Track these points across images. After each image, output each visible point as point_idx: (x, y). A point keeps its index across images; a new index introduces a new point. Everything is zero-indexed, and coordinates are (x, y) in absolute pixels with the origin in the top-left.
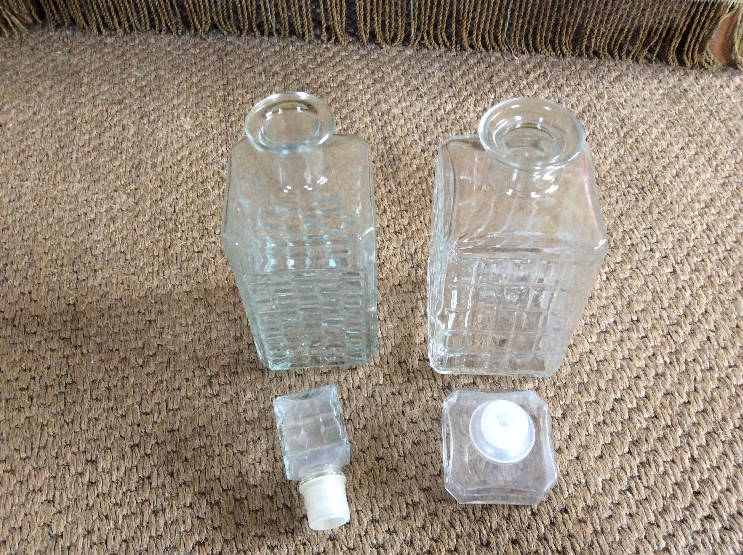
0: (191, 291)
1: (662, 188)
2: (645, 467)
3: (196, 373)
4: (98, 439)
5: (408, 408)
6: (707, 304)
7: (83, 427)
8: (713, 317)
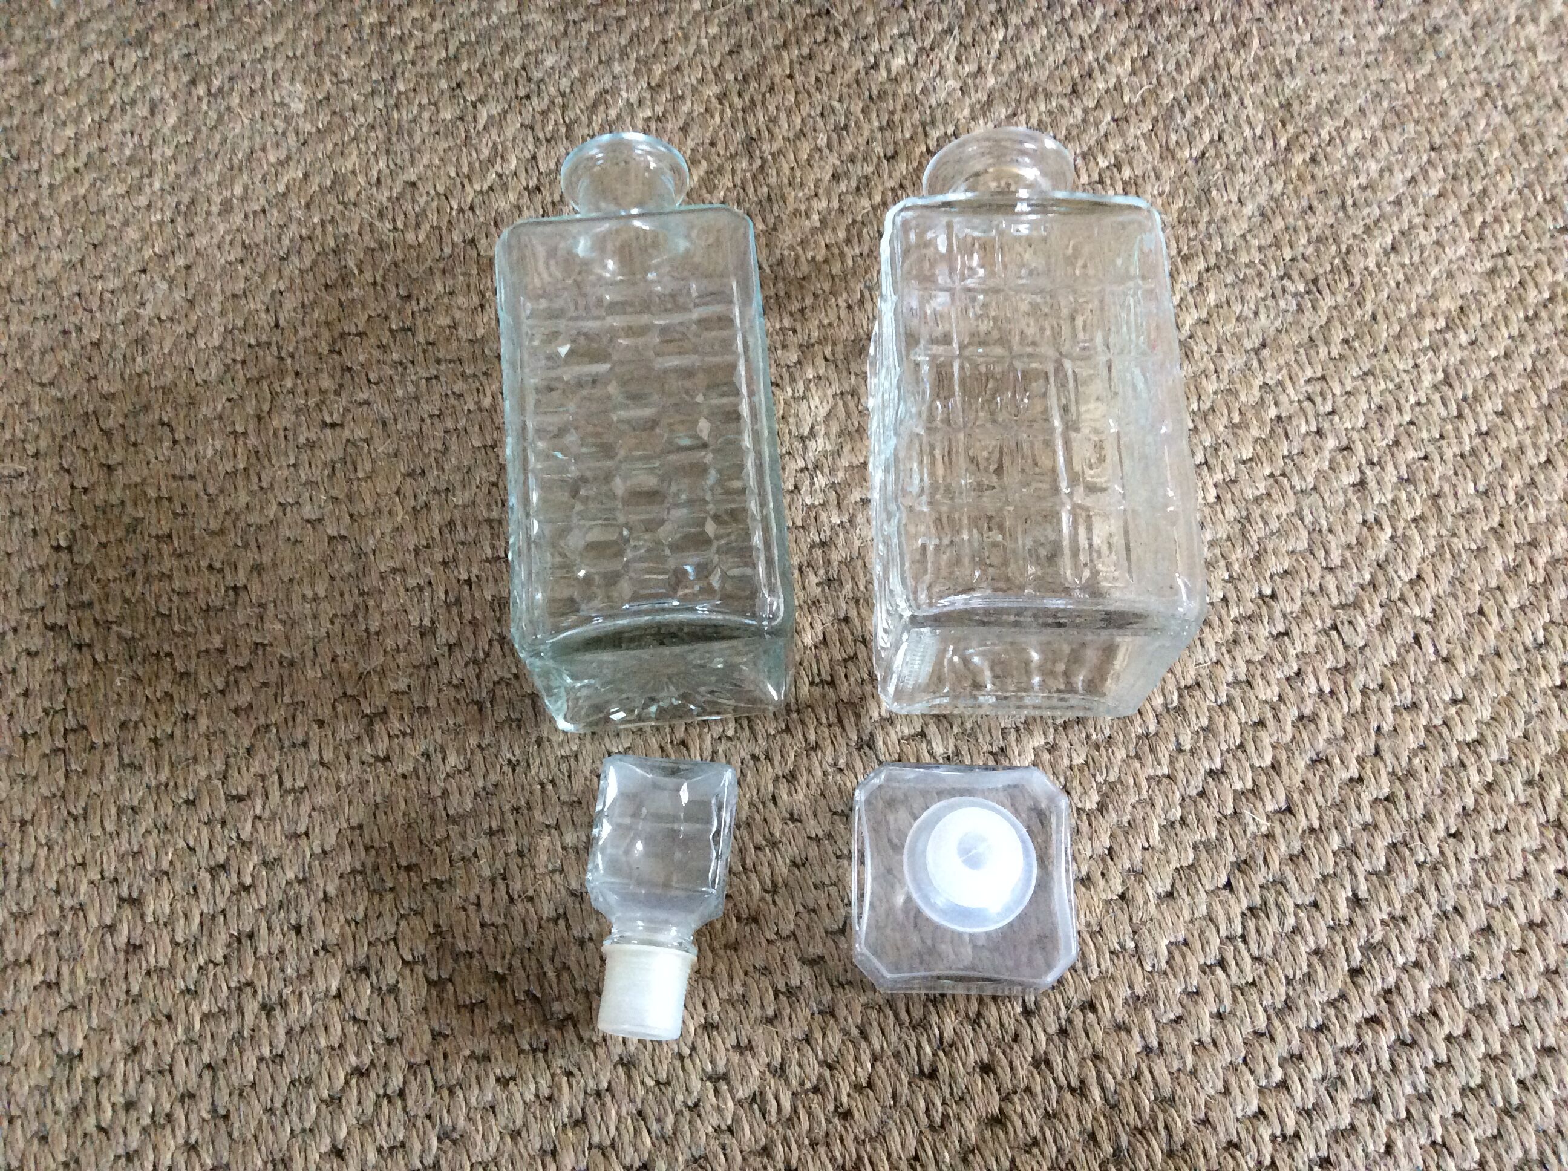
0: (320, 520)
1: (1357, 280)
2: (1257, 917)
3: (340, 709)
4: (140, 852)
5: (784, 788)
6: (1423, 559)
7: (110, 827)
8: (1433, 589)
